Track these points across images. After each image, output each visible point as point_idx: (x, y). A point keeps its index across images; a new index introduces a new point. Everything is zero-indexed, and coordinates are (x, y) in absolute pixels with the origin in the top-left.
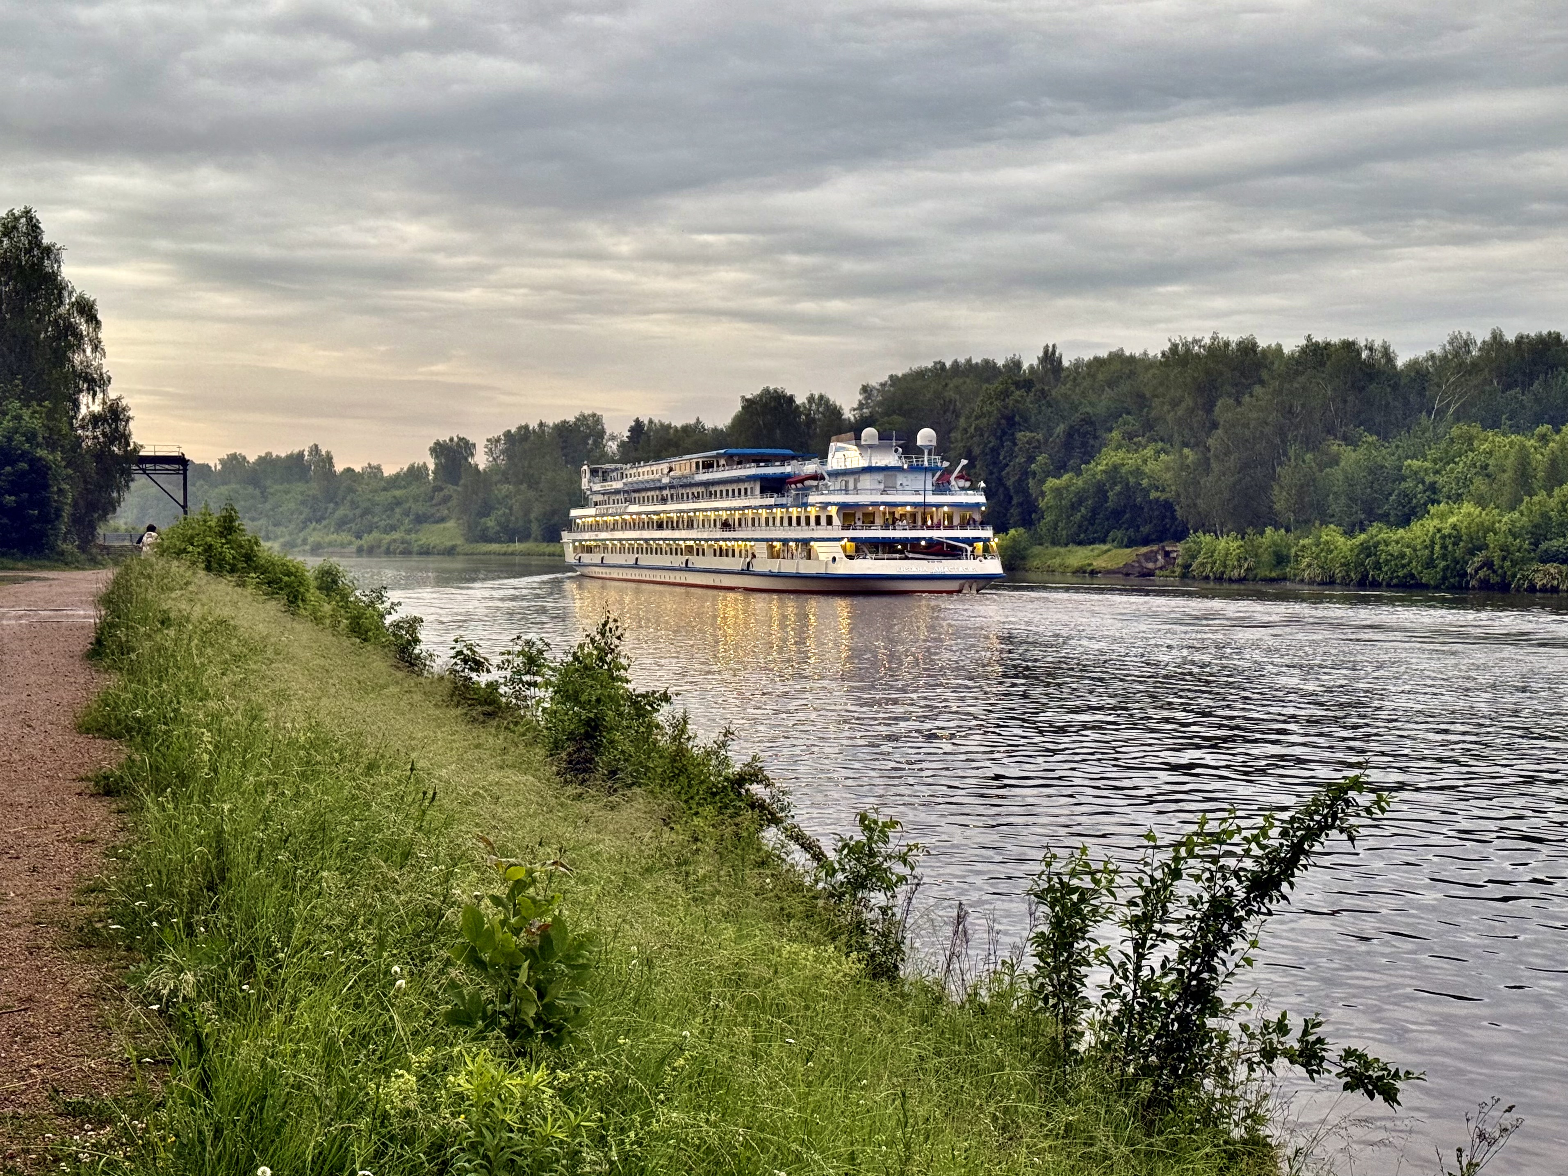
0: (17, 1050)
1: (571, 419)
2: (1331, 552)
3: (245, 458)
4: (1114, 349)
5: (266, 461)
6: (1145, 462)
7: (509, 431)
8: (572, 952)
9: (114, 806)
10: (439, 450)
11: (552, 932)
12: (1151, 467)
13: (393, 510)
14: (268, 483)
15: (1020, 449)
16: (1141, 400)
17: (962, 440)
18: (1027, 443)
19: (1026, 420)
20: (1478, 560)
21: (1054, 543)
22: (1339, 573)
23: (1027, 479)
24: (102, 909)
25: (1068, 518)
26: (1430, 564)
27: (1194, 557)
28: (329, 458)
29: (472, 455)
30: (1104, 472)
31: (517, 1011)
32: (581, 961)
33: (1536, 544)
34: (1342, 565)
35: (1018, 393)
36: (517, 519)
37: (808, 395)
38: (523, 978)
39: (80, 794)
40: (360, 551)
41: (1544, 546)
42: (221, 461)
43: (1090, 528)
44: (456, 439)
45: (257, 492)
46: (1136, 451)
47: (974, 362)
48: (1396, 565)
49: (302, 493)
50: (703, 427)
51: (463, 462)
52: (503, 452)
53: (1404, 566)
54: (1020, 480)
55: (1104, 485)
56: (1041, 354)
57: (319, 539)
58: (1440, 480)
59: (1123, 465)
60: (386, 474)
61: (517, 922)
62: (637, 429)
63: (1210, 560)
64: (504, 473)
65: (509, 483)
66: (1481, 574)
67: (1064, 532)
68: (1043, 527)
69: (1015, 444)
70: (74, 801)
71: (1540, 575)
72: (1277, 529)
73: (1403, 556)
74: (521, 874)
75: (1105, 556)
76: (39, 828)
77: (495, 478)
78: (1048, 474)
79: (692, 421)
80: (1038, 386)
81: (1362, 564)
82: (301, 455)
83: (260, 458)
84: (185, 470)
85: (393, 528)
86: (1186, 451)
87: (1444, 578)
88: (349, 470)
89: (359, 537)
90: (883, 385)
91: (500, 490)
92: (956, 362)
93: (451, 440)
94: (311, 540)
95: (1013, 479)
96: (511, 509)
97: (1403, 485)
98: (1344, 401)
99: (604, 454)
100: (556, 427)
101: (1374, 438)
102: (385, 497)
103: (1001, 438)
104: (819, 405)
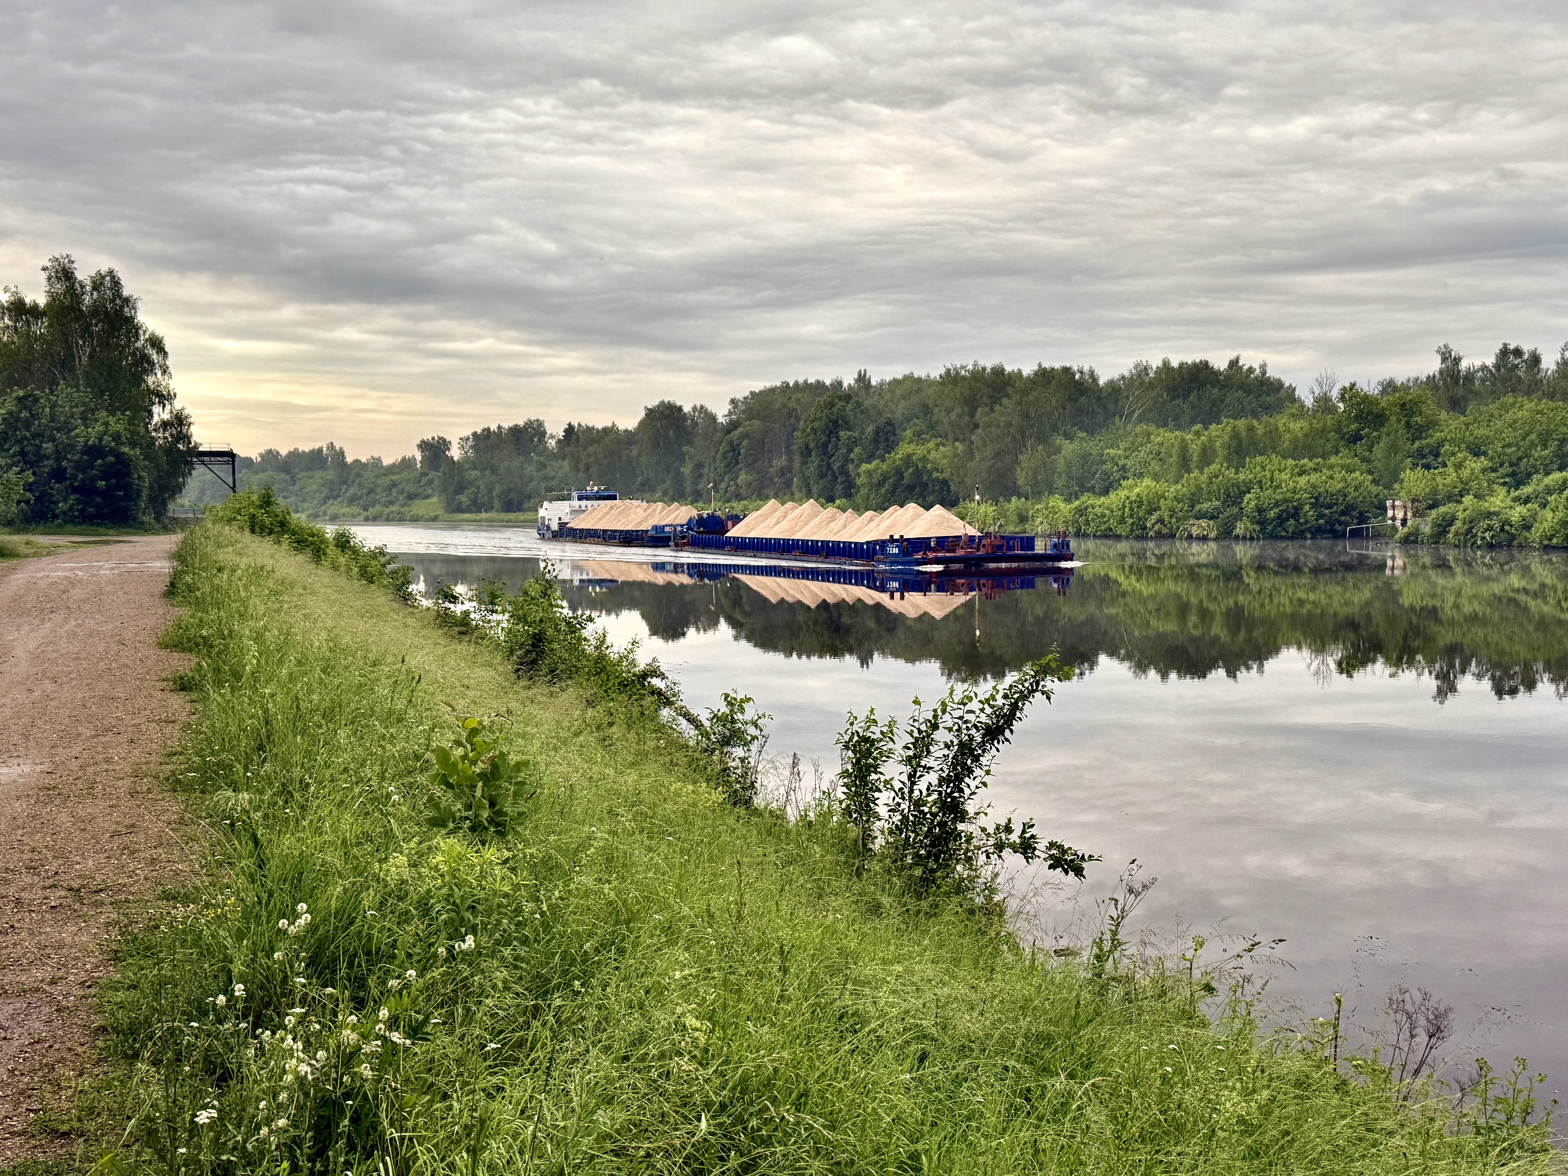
1: (521, 423)
3: (278, 453)
4: (907, 372)
5: (295, 455)
6: (929, 452)
7: (476, 432)
9: (188, 698)
10: (424, 446)
12: (933, 455)
13: (390, 490)
14: (297, 470)
15: (843, 444)
16: (926, 409)
17: (802, 437)
18: (847, 439)
19: (846, 423)
20: (1154, 517)
23: (848, 464)
26: (1122, 521)
28: (342, 453)
29: (449, 449)
30: (901, 459)
33: (1193, 507)
34: (1064, 522)
35: (840, 403)
36: (483, 495)
37: (692, 405)
39: (163, 690)
40: (366, 519)
41: (1198, 507)
42: (261, 455)
44: (436, 438)
45: (288, 478)
46: (923, 444)
47: (809, 382)
49: (322, 478)
50: (617, 429)
51: (442, 455)
52: (471, 447)
53: (1105, 523)
54: (843, 466)
55: (901, 468)
56: (856, 376)
57: (336, 511)
58: (1129, 463)
59: (914, 454)
60: (385, 464)
62: (570, 430)
64: (473, 463)
65: (477, 470)
66: (1156, 527)
68: (858, 499)
69: (839, 440)
70: (159, 695)
71: (1195, 528)
72: (1019, 498)
73: (1104, 516)
77: (466, 466)
78: (862, 461)
79: (610, 425)
80: (855, 399)
82: (320, 450)
83: (290, 452)
84: (233, 461)
85: (391, 503)
86: (957, 444)
87: (1132, 531)
88: (357, 461)
89: (366, 510)
90: (745, 398)
91: (470, 475)
92: (797, 382)
93: (433, 439)
94: (329, 512)
95: (838, 465)
96: (478, 488)
97: (1104, 467)
98: (1064, 409)
99: (546, 448)
100: (510, 429)
101: (1085, 434)
102: (385, 481)
103: (828, 436)
104: (700, 412)
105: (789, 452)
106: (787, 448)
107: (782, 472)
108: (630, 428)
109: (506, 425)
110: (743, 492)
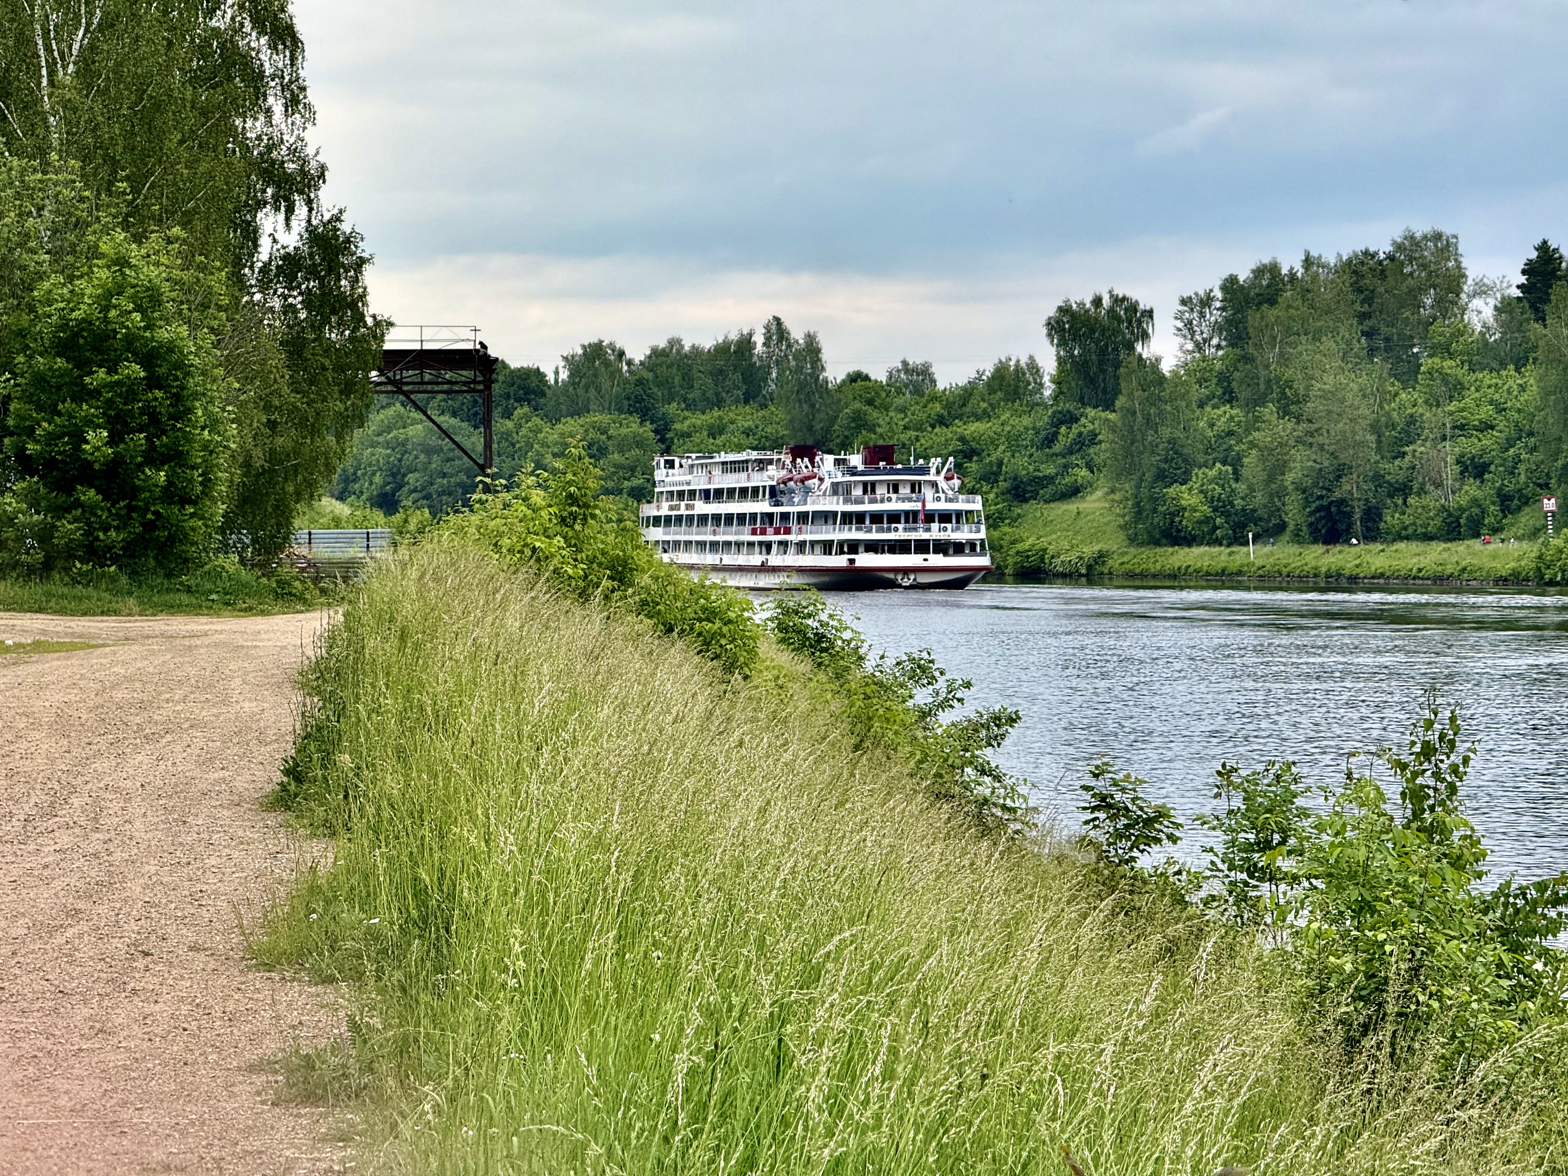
1: (1383, 247)
3: (622, 354)
7: (1233, 279)
10: (1067, 326)
14: (672, 408)
28: (811, 351)
29: (1145, 336)
36: (1251, 488)
42: (569, 360)
44: (1106, 302)
45: (647, 430)
51: (1123, 354)
52: (1217, 328)
60: (941, 386)
62: (1544, 267)
64: (1224, 379)
65: (1233, 402)
77: (1198, 392)
82: (745, 343)
83: (656, 353)
84: (488, 383)
88: (857, 377)
91: (1210, 421)
93: (1097, 301)
96: (1236, 463)
99: (1462, 329)
100: (1346, 266)
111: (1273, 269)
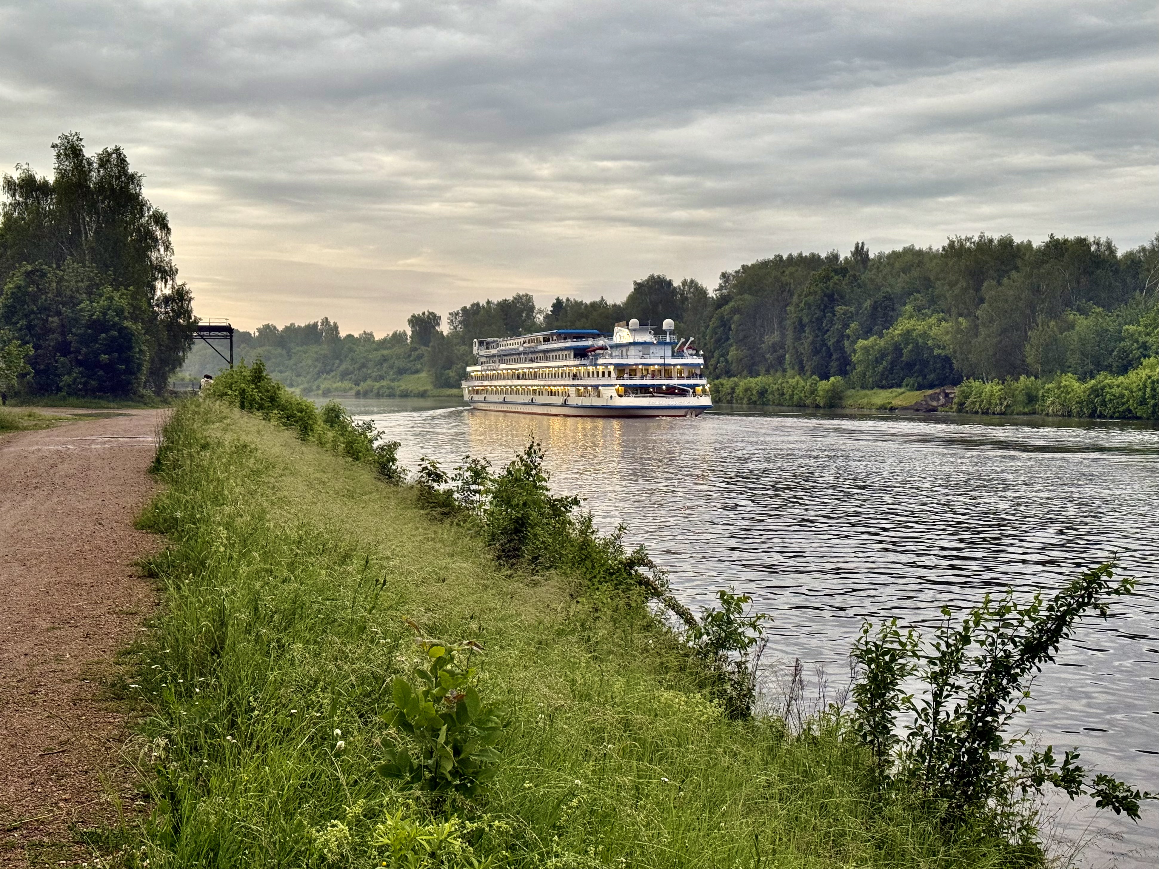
0: (51, 786)
1: (510, 298)
2: (1069, 393)
3: (275, 328)
4: (907, 245)
5: (291, 330)
6: (930, 328)
7: (465, 307)
8: (483, 717)
9: (154, 586)
10: (415, 321)
11: (466, 701)
12: (935, 330)
13: (381, 364)
14: (292, 345)
15: (838, 319)
16: (928, 283)
17: (795, 312)
18: (843, 314)
19: (842, 297)
21: (863, 387)
22: (1075, 409)
23: (843, 340)
24: (135, 668)
25: (874, 369)
26: (1143, 402)
27: (967, 397)
28: (336, 327)
29: (439, 325)
30: (900, 335)
31: (438, 765)
32: (490, 725)
34: (1077, 403)
35: (836, 277)
37: (683, 279)
38: (442, 739)
39: (131, 576)
40: (358, 395)
42: (259, 330)
43: (890, 376)
44: (427, 313)
45: (284, 352)
46: (924, 320)
47: (804, 255)
48: (1118, 403)
49: (316, 353)
50: (606, 303)
51: (432, 330)
52: (461, 322)
53: (1123, 404)
54: (838, 342)
55: (900, 344)
56: (853, 249)
57: (328, 386)
58: (1150, 340)
59: (914, 330)
60: (376, 339)
61: (437, 692)
62: (558, 305)
63: (978, 399)
64: (463, 338)
65: (465, 345)
67: (870, 380)
68: (854, 376)
69: (834, 315)
70: (125, 581)
72: (1028, 377)
73: (1122, 396)
74: (441, 652)
75: (901, 397)
76: (96, 603)
77: (455, 341)
78: (858, 337)
79: (598, 299)
80: (851, 273)
81: (1092, 402)
82: (315, 325)
83: (286, 327)
84: (231, 336)
85: (382, 378)
86: (960, 319)
88: (350, 336)
89: (357, 384)
90: (736, 272)
91: (459, 350)
92: (790, 255)
93: (424, 314)
94: (322, 386)
95: (832, 341)
97: (1122, 344)
98: (1079, 282)
99: (535, 323)
100: (499, 304)
101: (1101, 309)
102: (376, 355)
103: (824, 310)
104: (690, 287)
105: (782, 328)
106: (780, 323)
107: (774, 348)
108: (618, 303)
109: (496, 299)
110: (734, 367)
111: (478, 304)
